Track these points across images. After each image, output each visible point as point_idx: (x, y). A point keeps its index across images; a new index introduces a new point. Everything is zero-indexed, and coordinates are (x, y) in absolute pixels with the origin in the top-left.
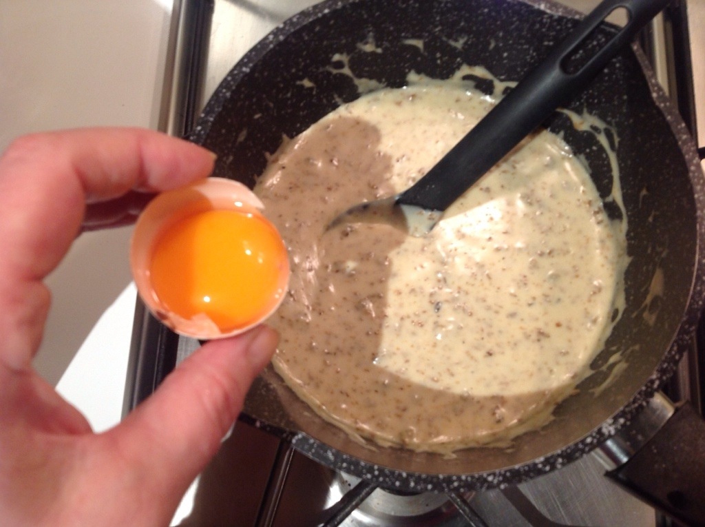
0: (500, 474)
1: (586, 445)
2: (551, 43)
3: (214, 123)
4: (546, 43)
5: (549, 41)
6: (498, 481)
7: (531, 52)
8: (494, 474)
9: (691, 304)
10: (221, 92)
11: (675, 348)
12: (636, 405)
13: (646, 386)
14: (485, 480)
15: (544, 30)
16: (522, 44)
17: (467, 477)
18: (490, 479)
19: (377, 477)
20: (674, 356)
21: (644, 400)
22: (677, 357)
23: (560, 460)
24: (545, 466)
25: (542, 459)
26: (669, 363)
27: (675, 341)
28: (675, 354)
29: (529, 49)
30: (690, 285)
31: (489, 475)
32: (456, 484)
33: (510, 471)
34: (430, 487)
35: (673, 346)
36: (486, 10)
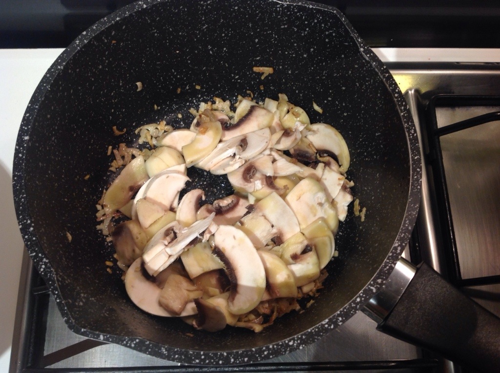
0: (298, 339)
1: (357, 304)
2: (286, 26)
3: (39, 110)
4: (282, 27)
5: (284, 25)
6: (298, 343)
7: (274, 35)
8: (294, 339)
9: (412, 189)
10: (43, 85)
11: (407, 222)
12: (388, 267)
13: (392, 252)
14: (288, 345)
15: (279, 17)
16: (266, 31)
17: (273, 347)
18: (291, 343)
19: (204, 360)
21: (393, 263)
23: (340, 319)
24: (330, 325)
25: (327, 320)
26: (405, 233)
27: (407, 217)
28: (408, 227)
29: (272, 34)
30: (410, 176)
31: (290, 341)
32: (266, 353)
33: (305, 334)
34: (246, 359)
35: (405, 221)
36: (236, 8)
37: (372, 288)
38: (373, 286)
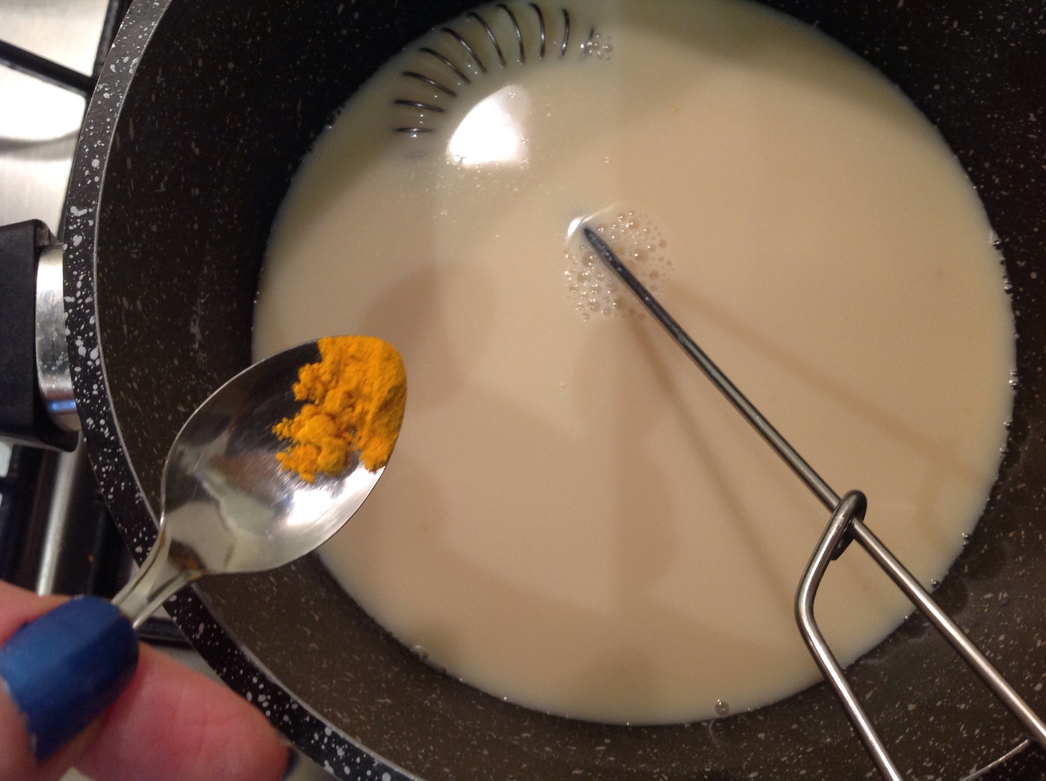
11: (107, 433)
12: (79, 285)
13: (93, 328)
20: (96, 417)
21: (74, 305)
22: (90, 421)
23: (106, 95)
26: (94, 399)
27: (116, 444)
28: (96, 422)
35: (113, 432)
37: (84, 211)
38: (82, 217)
